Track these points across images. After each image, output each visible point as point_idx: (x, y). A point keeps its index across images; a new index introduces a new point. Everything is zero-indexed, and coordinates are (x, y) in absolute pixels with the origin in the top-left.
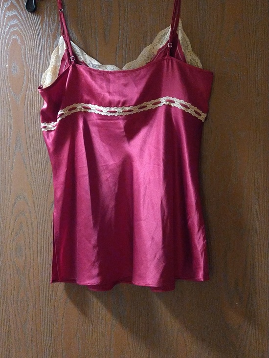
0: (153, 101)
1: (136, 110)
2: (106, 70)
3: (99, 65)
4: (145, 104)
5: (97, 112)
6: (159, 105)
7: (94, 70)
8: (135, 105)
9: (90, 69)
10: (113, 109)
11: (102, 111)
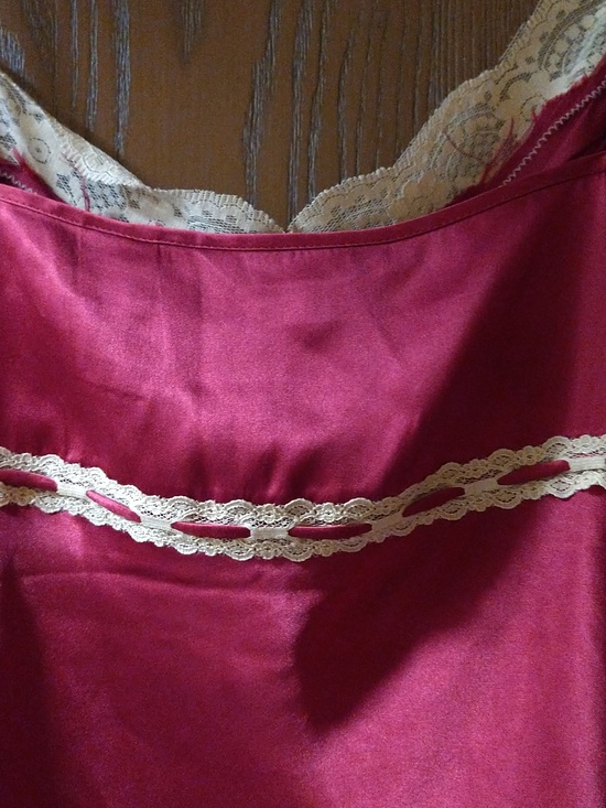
0: (507, 459)
1: (389, 520)
2: (178, 225)
3: (126, 191)
4: (448, 474)
5: (98, 517)
6: (549, 488)
7: (90, 222)
8: (389, 485)
9: (64, 211)
10: (216, 513)
11: (135, 518)
